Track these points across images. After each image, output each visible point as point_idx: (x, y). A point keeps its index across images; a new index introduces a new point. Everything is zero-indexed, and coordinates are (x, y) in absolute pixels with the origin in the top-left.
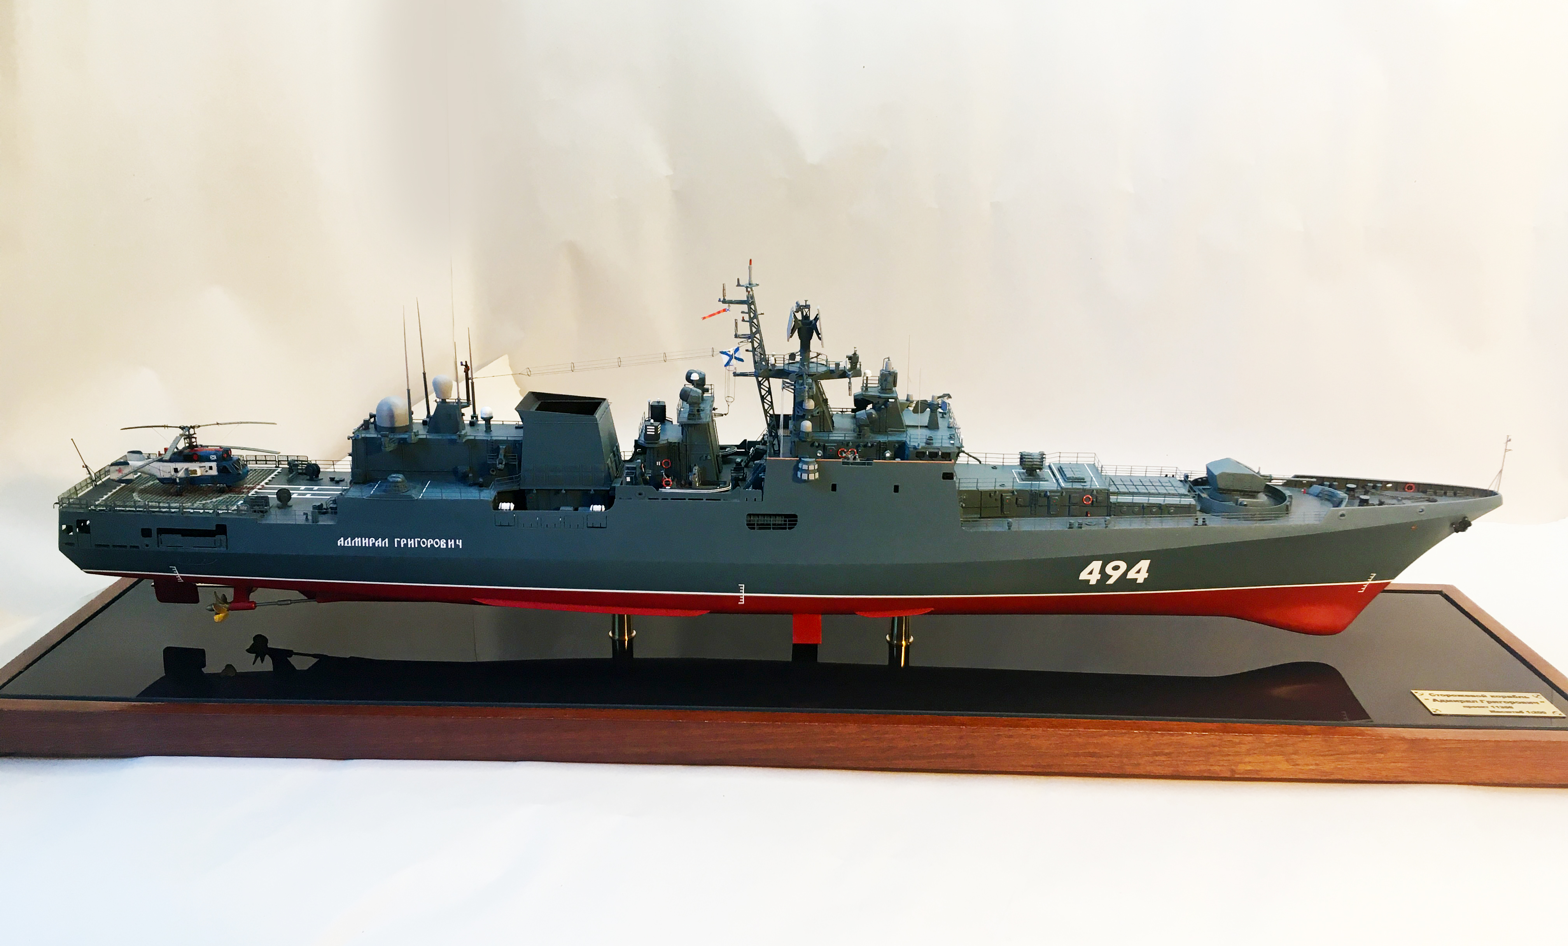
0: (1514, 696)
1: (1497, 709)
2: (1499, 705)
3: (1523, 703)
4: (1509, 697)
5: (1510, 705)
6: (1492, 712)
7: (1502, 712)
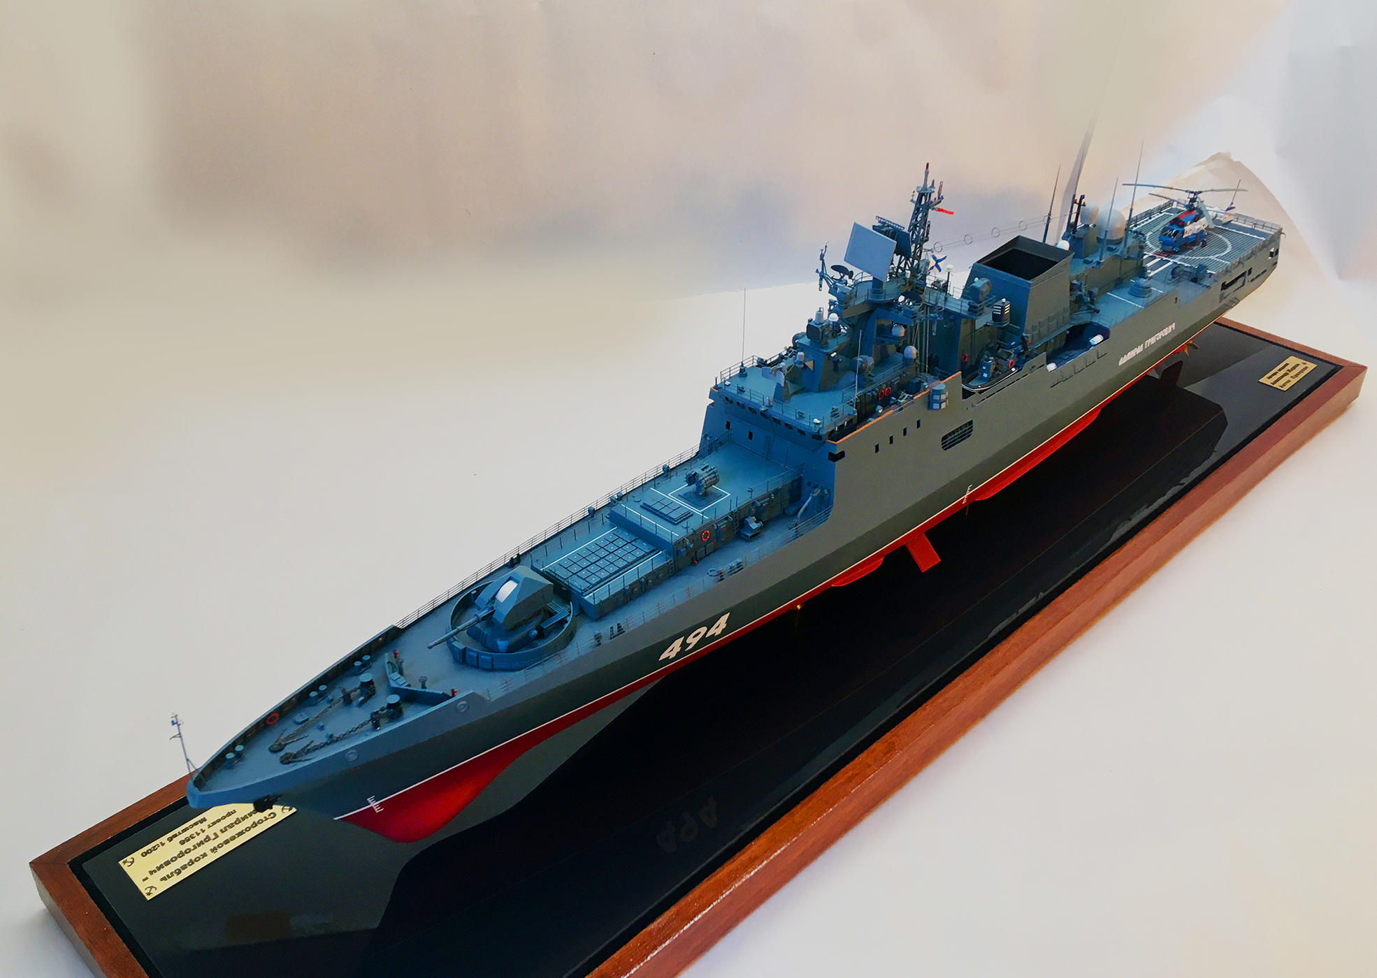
0: (179, 872)
1: (197, 828)
2: (198, 840)
3: (167, 863)
4: (184, 867)
5: (184, 848)
6: (204, 820)
7: (192, 826)
